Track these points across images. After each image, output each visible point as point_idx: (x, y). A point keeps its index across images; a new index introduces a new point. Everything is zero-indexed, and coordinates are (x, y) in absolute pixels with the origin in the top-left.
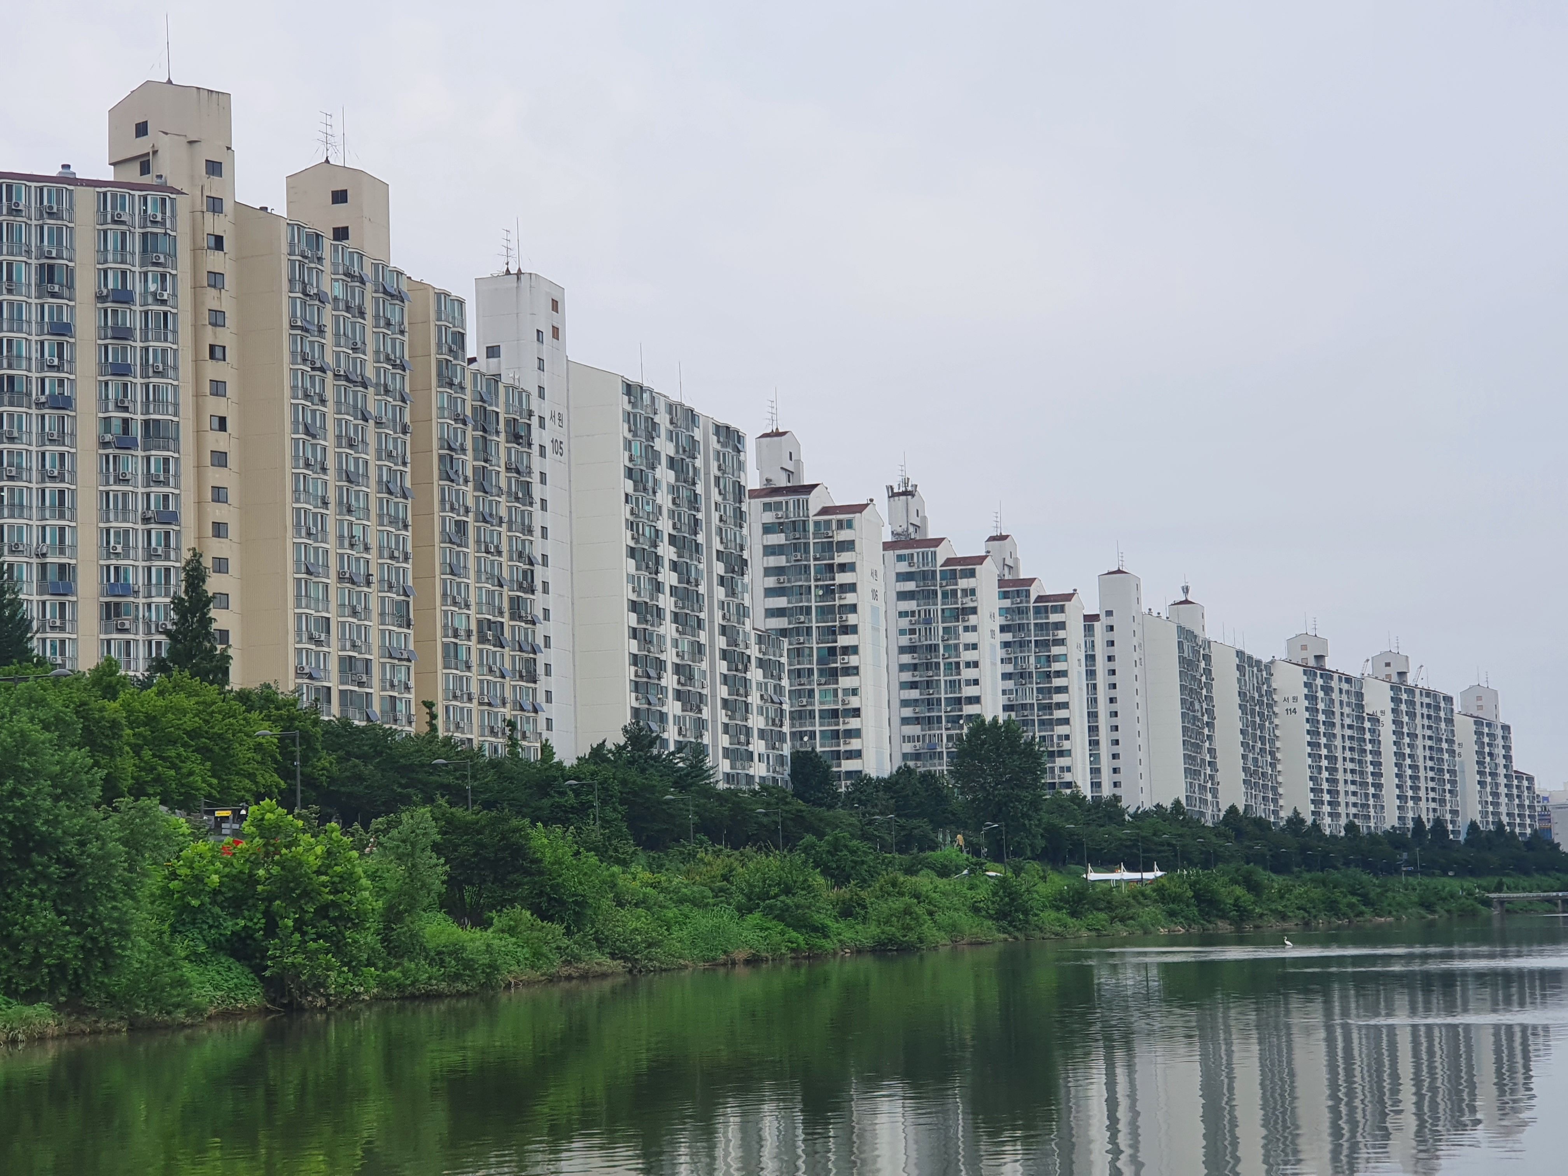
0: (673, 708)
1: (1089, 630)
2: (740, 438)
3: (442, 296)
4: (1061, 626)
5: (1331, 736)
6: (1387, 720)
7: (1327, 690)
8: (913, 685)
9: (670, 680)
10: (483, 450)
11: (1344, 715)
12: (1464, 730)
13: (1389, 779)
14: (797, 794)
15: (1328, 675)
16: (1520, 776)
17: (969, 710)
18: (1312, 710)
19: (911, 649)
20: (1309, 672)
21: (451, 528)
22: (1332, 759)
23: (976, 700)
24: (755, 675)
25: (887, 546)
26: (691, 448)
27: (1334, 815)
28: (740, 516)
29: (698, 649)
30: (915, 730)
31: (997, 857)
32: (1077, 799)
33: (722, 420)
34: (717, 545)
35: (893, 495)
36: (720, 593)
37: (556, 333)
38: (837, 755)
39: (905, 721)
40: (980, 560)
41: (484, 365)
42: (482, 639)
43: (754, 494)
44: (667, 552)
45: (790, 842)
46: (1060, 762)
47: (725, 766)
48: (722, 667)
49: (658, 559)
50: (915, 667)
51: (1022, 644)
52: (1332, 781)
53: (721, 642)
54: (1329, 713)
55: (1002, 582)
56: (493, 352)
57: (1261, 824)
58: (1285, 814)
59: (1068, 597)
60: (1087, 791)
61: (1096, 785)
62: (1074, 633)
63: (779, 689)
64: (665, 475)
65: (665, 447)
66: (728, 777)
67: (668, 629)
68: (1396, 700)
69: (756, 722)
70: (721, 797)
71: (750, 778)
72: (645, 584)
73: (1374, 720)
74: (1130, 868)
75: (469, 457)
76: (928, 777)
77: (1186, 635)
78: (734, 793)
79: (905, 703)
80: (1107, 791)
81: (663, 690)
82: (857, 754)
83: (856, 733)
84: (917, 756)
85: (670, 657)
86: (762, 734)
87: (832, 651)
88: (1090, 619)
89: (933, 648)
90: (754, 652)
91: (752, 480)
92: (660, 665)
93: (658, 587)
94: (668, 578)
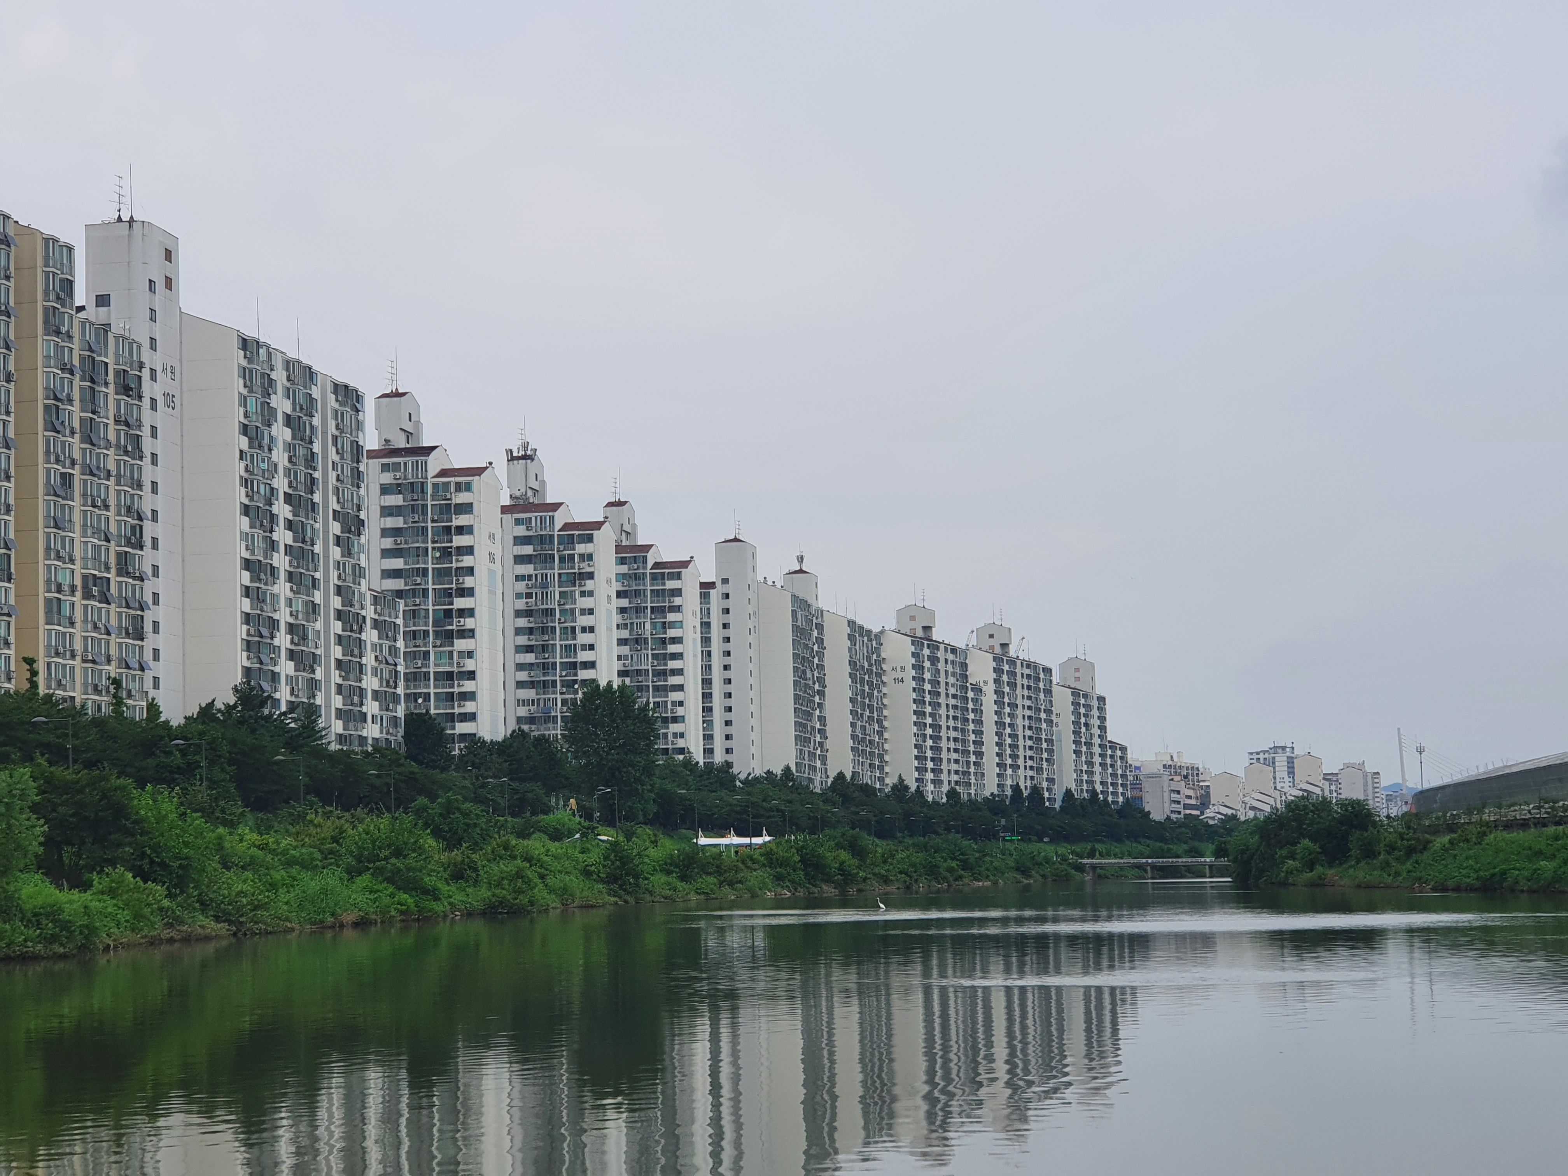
0: (286, 668)
1: (705, 597)
2: (359, 398)
3: (50, 241)
4: (677, 592)
5: (936, 705)
6: (989, 689)
7: (934, 660)
8: (529, 649)
9: (283, 640)
10: (91, 401)
11: (949, 683)
12: (1062, 701)
13: (990, 749)
14: (410, 756)
15: (934, 646)
16: (1113, 746)
17: (584, 674)
18: (919, 679)
19: (528, 613)
20: (917, 642)
21: (56, 481)
22: (936, 727)
23: (592, 665)
24: (370, 635)
25: (505, 510)
26: (309, 406)
27: (937, 782)
28: (357, 477)
29: (313, 609)
30: (529, 694)
31: (609, 821)
32: (687, 763)
33: (341, 379)
34: (334, 505)
35: (512, 459)
36: (336, 553)
37: (169, 283)
38: (451, 718)
39: (520, 685)
40: (598, 525)
41: (93, 313)
42: (87, 595)
43: (372, 454)
44: (282, 510)
45: (403, 803)
46: (674, 728)
47: (338, 727)
48: (337, 627)
49: (273, 518)
50: (530, 631)
51: (639, 610)
52: (936, 749)
53: (336, 602)
54: (935, 683)
55: (619, 548)
56: (102, 301)
57: (867, 790)
58: (890, 781)
59: (685, 564)
60: (699, 757)
61: (708, 752)
62: (690, 600)
63: (393, 650)
64: (281, 433)
65: (281, 404)
66: (341, 738)
67: (282, 588)
68: (998, 671)
69: (371, 683)
70: (333, 757)
71: (363, 740)
72: (259, 543)
73: (977, 690)
74: (739, 834)
75: (76, 408)
76: (543, 740)
77: (800, 605)
78: (347, 754)
79: (520, 667)
80: (719, 757)
81: (276, 649)
82: (471, 717)
83: (471, 696)
84: (531, 720)
85: (283, 616)
86: (376, 695)
87: (448, 614)
88: (707, 586)
89: (549, 613)
90: (369, 612)
91: (371, 440)
92: (273, 624)
93: (272, 545)
94: (283, 536)
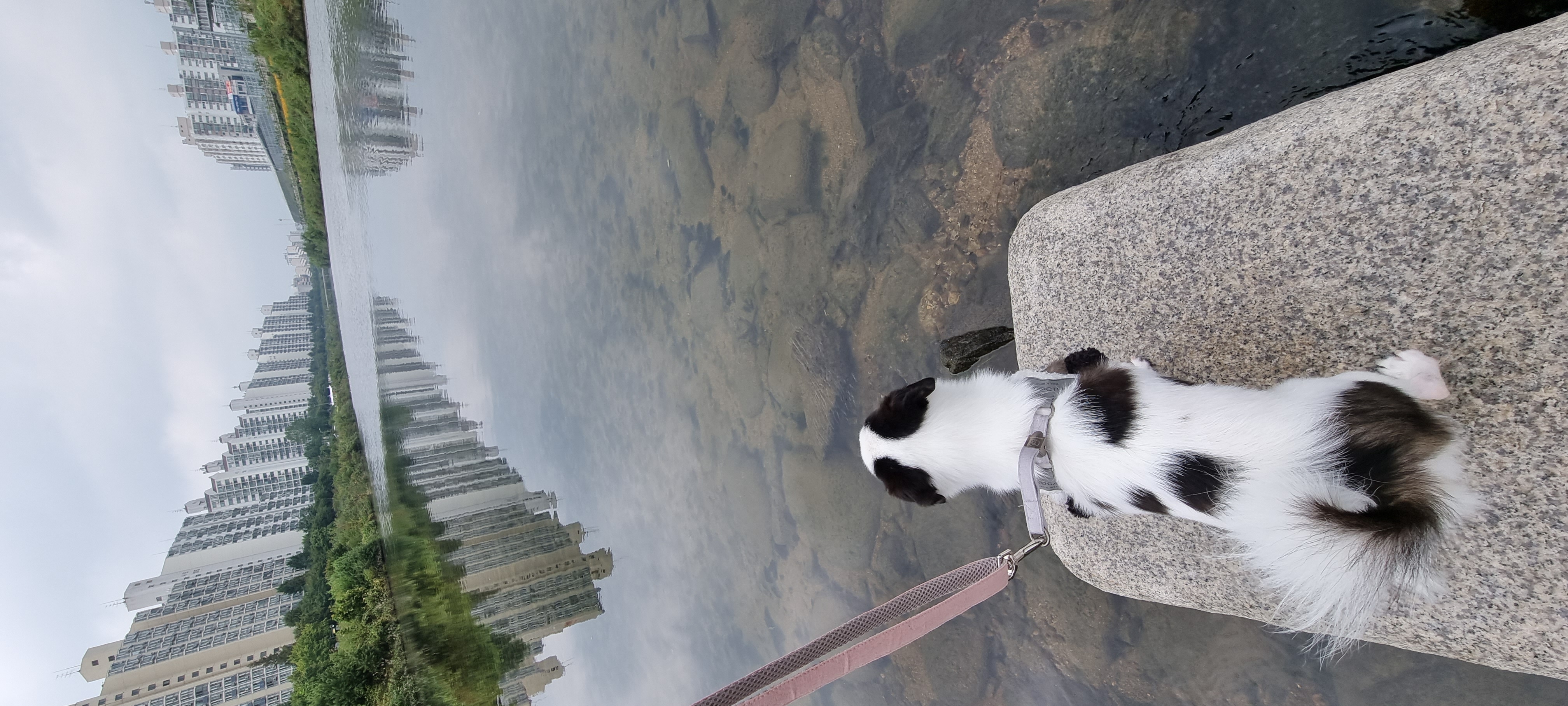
0: (289, 520)
1: (251, 412)
2: (188, 518)
3: (136, 620)
4: (251, 420)
5: (282, 347)
6: (275, 333)
7: (266, 349)
8: (276, 457)
9: (280, 522)
10: (197, 593)
11: (273, 344)
12: (275, 314)
13: (295, 332)
14: (315, 481)
15: (262, 349)
16: (290, 300)
17: (282, 441)
18: (273, 352)
19: (263, 459)
20: (261, 354)
21: (230, 595)
22: (289, 347)
23: (279, 440)
24: (276, 499)
25: (226, 470)
26: (193, 532)
27: (307, 345)
28: (218, 513)
29: (268, 517)
30: (291, 455)
31: (330, 427)
32: (309, 410)
33: (182, 525)
34: (230, 518)
35: (207, 472)
36: (247, 514)
37: (148, 582)
38: (301, 474)
39: (288, 457)
40: (229, 445)
41: (165, 601)
42: (271, 577)
43: (210, 510)
44: (234, 532)
45: (331, 480)
46: (297, 415)
47: (307, 502)
48: (274, 509)
49: (237, 534)
50: (269, 457)
51: (258, 429)
52: (296, 346)
53: (265, 511)
54: (274, 348)
55: (237, 437)
56: (159, 599)
57: (312, 363)
58: (309, 357)
59: (241, 419)
60: (307, 407)
61: (304, 405)
62: (253, 416)
63: (280, 492)
64: (204, 538)
65: (194, 539)
66: (311, 501)
67: (262, 526)
68: (268, 331)
69: (292, 496)
70: (318, 502)
71: (311, 495)
72: (246, 536)
73: (275, 336)
74: (329, 394)
75: (202, 597)
76: (307, 449)
77: (251, 386)
78: (316, 498)
79: (282, 458)
80: (306, 402)
81: (283, 524)
82: (300, 469)
83: (293, 470)
84: (300, 453)
85: (272, 524)
86: (296, 494)
87: (265, 480)
88: (248, 412)
89: (262, 453)
90: (268, 501)
91: (206, 512)
92: (275, 526)
93: (247, 532)
94: (243, 529)
